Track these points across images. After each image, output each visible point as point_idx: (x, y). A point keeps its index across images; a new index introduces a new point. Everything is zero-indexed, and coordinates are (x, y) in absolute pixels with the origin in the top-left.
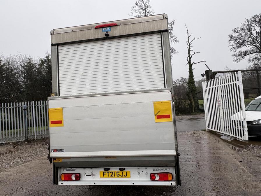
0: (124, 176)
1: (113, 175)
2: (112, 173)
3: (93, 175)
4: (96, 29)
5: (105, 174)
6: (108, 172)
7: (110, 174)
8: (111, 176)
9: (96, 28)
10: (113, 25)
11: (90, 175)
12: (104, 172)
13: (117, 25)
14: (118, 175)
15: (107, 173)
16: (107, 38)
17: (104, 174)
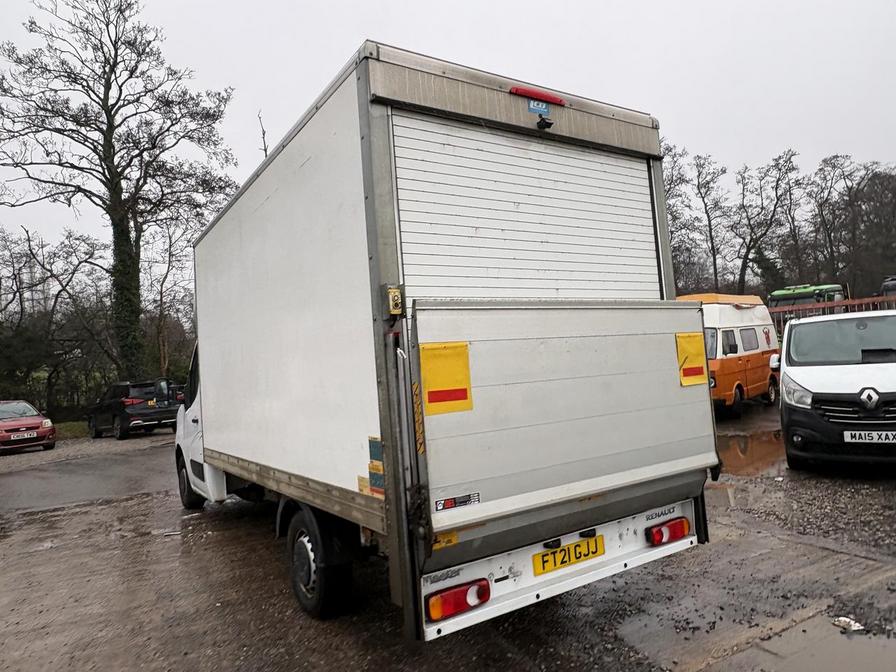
0: (583, 557)
1: (566, 559)
2: (563, 553)
3: (516, 575)
4: (512, 97)
5: (547, 561)
6: (554, 553)
7: (559, 557)
8: (562, 562)
9: (511, 93)
10: (552, 101)
11: (506, 578)
12: (543, 556)
13: (563, 106)
14: (578, 555)
15: (550, 558)
16: (541, 133)
17: (544, 562)
